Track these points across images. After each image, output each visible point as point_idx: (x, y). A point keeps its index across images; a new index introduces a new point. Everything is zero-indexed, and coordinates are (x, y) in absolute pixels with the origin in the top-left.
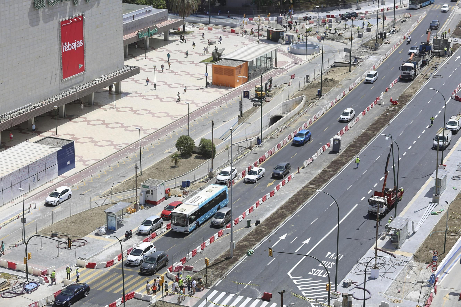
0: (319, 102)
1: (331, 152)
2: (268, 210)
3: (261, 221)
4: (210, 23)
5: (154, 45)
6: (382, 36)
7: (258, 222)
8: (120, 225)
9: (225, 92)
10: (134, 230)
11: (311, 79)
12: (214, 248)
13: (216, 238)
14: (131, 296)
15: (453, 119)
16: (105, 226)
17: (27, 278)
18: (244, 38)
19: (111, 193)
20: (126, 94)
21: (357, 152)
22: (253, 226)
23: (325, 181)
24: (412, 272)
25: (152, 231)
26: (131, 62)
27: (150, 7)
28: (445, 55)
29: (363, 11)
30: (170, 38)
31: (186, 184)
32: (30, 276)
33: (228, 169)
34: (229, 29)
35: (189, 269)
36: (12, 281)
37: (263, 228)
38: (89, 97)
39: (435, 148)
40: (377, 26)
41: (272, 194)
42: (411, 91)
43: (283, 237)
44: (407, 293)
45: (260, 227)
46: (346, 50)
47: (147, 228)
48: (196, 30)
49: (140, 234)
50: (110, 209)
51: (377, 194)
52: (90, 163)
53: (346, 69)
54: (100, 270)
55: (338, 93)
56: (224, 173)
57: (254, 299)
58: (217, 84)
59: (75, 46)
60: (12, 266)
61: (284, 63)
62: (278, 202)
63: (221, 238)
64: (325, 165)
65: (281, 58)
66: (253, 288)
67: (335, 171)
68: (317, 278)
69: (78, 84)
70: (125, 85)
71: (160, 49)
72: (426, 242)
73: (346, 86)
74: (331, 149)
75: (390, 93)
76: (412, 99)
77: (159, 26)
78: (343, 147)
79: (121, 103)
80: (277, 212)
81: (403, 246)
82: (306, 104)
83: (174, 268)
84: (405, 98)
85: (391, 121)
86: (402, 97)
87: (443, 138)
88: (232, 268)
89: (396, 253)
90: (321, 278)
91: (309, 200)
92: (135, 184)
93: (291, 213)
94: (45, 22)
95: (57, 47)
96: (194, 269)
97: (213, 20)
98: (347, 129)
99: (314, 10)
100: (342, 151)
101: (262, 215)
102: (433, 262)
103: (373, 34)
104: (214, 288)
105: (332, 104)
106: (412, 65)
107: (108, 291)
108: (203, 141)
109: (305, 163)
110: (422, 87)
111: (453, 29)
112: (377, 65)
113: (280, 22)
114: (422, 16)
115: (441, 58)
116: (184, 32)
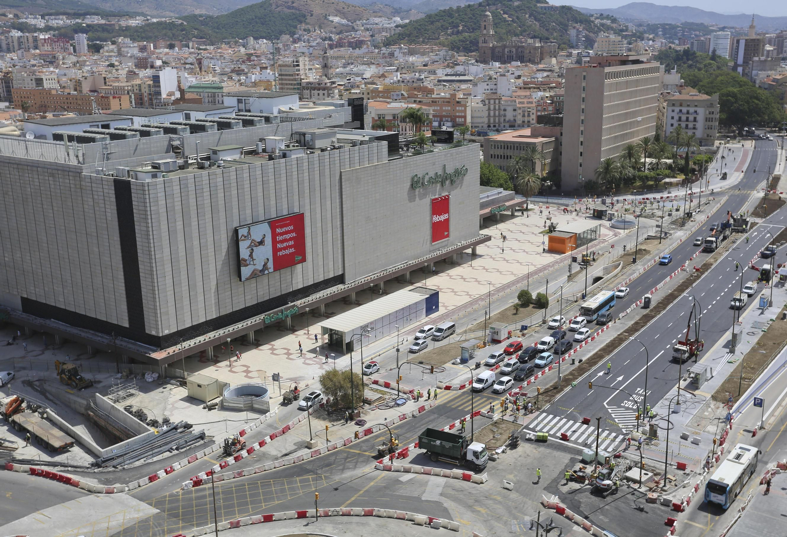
0: (633, 267)
1: (642, 308)
2: (590, 352)
3: (583, 360)
4: (547, 203)
5: (503, 219)
6: (689, 215)
7: (581, 361)
8: (471, 357)
9: (557, 257)
10: (483, 362)
11: (628, 248)
12: (545, 379)
13: (546, 371)
14: (478, 413)
15: (749, 284)
16: (460, 358)
17: (398, 395)
19: (465, 332)
20: (480, 256)
21: (664, 309)
22: (577, 363)
23: (637, 330)
24: (710, 409)
25: (496, 363)
26: (485, 232)
27: (501, 190)
28: (744, 231)
29: (673, 194)
30: (516, 214)
31: (524, 328)
32: (400, 394)
33: (558, 318)
34: (563, 208)
35: (525, 395)
36: (387, 397)
37: (585, 366)
38: (452, 257)
39: (732, 308)
40: (684, 207)
41: (593, 339)
42: (712, 260)
43: (601, 374)
44: (705, 427)
45: (582, 364)
46: (657, 226)
47: (493, 361)
48: (536, 208)
49: (487, 365)
50: (465, 345)
51: (680, 343)
52: (450, 308)
53: (657, 242)
54: (455, 392)
55: (650, 260)
56: (555, 321)
57: (575, 422)
58: (551, 250)
59: (443, 218)
60: (387, 385)
61: (606, 235)
62: (597, 346)
63: (550, 372)
64: (637, 318)
65: (603, 231)
66: (575, 413)
67: (645, 323)
68: (628, 409)
69: (444, 247)
70: (480, 249)
71: (508, 222)
72: (722, 385)
73: (657, 255)
74: (642, 305)
75: (693, 261)
76: (713, 267)
77: (507, 204)
78: (653, 304)
79: (476, 263)
80: (596, 353)
81: (702, 388)
82: (623, 268)
83: (513, 393)
84: (707, 266)
85: (694, 285)
86: (705, 265)
87: (740, 300)
88: (558, 396)
89: (696, 392)
90: (632, 409)
91: (623, 345)
92: (485, 326)
93: (608, 354)
94: (420, 200)
95: (428, 218)
96: (528, 395)
97: (550, 200)
98: (656, 290)
99: (632, 194)
100: (652, 307)
101: (584, 355)
102: (729, 402)
103: (681, 213)
104: (544, 411)
105: (645, 269)
106: (714, 239)
107: (460, 408)
108: (539, 294)
109: (621, 315)
110: (722, 258)
111: (751, 210)
112: (683, 239)
113: (604, 203)
114: (724, 199)
115: (740, 234)
116: (527, 210)
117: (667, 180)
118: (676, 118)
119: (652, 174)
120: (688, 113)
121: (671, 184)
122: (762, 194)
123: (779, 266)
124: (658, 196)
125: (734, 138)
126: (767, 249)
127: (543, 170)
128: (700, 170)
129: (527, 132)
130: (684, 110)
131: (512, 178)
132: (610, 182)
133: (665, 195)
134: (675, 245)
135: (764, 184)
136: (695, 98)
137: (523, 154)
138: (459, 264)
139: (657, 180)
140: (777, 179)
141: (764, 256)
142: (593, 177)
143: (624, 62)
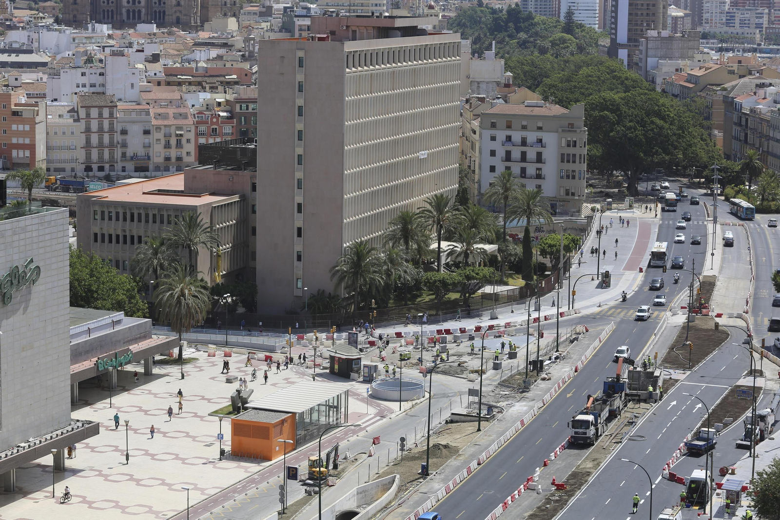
0: (424, 486)
4: (226, 344)
5: (128, 382)
6: (537, 366)
9: (253, 468)
11: (409, 444)
15: (666, 514)
18: (289, 372)
20: (75, 472)
26: (84, 414)
27: (119, 315)
28: (650, 399)
29: (501, 321)
30: (156, 370)
34: (262, 355)
38: (7, 476)
40: (526, 348)
42: (589, 465)
46: (472, 392)
48: (201, 355)
53: (472, 427)
55: (458, 470)
58: (239, 454)
61: (361, 416)
65: (355, 406)
71: (136, 391)
73: (473, 456)
75: (551, 468)
76: (591, 479)
77: (135, 348)
82: (400, 490)
84: (578, 478)
86: (574, 475)
97: (232, 338)
103: (520, 362)
105: (448, 490)
106: (590, 418)
110: (609, 458)
111: (663, 353)
112: (527, 420)
113: (353, 341)
114: (607, 330)
115: (643, 405)
116: (180, 361)
117: (488, 289)
118: (501, 153)
119: (456, 276)
120: (524, 143)
121: (495, 299)
122: (681, 319)
123: (723, 472)
124: (469, 324)
125: (620, 198)
126: (698, 436)
127: (214, 268)
128: (555, 268)
129: (177, 182)
130: (517, 136)
131: (144, 288)
132: (365, 296)
133: (485, 322)
134: (510, 433)
135: (683, 297)
136: (537, 111)
137: (167, 232)
138: (23, 493)
139: (467, 289)
140: (708, 286)
141: (693, 452)
142: (328, 285)
143: (385, 32)
